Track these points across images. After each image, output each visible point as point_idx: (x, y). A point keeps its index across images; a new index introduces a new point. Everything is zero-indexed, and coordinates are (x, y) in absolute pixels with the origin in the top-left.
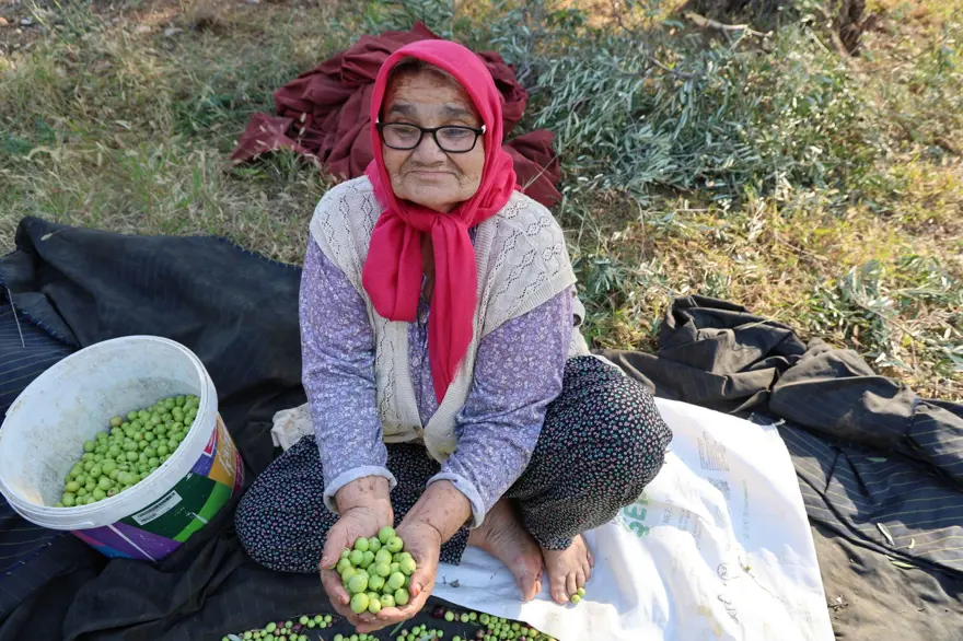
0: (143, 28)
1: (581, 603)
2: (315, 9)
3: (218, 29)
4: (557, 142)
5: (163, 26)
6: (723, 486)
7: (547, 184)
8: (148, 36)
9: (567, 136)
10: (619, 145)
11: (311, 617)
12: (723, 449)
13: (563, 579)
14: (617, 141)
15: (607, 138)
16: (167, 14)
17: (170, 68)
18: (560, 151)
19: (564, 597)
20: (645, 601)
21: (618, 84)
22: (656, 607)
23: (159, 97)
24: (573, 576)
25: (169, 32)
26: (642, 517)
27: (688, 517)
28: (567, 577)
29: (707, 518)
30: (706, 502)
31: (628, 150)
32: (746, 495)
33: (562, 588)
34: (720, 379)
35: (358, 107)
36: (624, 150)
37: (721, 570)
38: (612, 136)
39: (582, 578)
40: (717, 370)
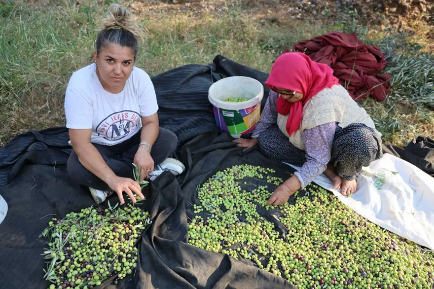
0: (254, 18)
1: (350, 198)
2: (313, 25)
3: (279, 24)
4: (392, 81)
5: (261, 19)
6: (415, 191)
7: (383, 92)
8: (256, 21)
9: (397, 79)
10: (417, 89)
11: (270, 169)
12: (419, 179)
13: (346, 189)
14: (417, 87)
15: (413, 86)
16: (263, 16)
17: (261, 31)
18: (392, 84)
19: (345, 193)
20: (372, 203)
21: (425, 66)
22: (375, 207)
23: (255, 39)
24: (350, 189)
25: (262, 21)
26: (381, 186)
27: (398, 191)
28: (348, 189)
29: (404, 195)
30: (406, 190)
31: (421, 91)
32: (422, 196)
33: (346, 191)
34: (427, 162)
35: (324, 52)
36: (419, 91)
37: (403, 208)
38: (416, 85)
39: (353, 191)
40: (426, 159)
